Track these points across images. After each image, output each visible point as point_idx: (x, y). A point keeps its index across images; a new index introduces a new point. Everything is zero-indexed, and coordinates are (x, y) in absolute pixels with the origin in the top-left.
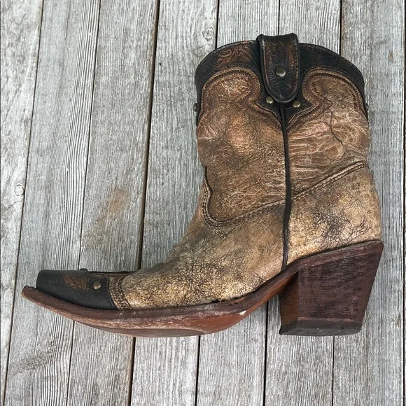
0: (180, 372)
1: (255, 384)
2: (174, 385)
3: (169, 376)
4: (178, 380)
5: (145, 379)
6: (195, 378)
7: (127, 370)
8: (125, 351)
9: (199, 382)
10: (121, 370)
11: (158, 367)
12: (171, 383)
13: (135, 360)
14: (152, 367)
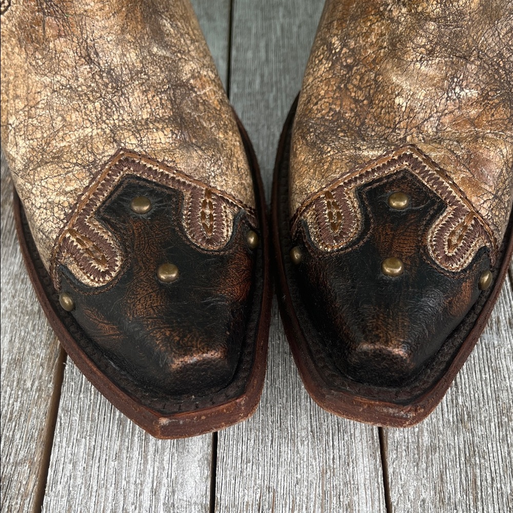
0: (170, 463)
1: (360, 478)
2: (155, 492)
3: (142, 473)
4: (165, 481)
5: (79, 481)
6: (207, 472)
7: (32, 463)
8: (33, 421)
9: (218, 480)
10: (16, 464)
11: (113, 453)
12: (147, 490)
13: (57, 440)
14: (97, 452)
